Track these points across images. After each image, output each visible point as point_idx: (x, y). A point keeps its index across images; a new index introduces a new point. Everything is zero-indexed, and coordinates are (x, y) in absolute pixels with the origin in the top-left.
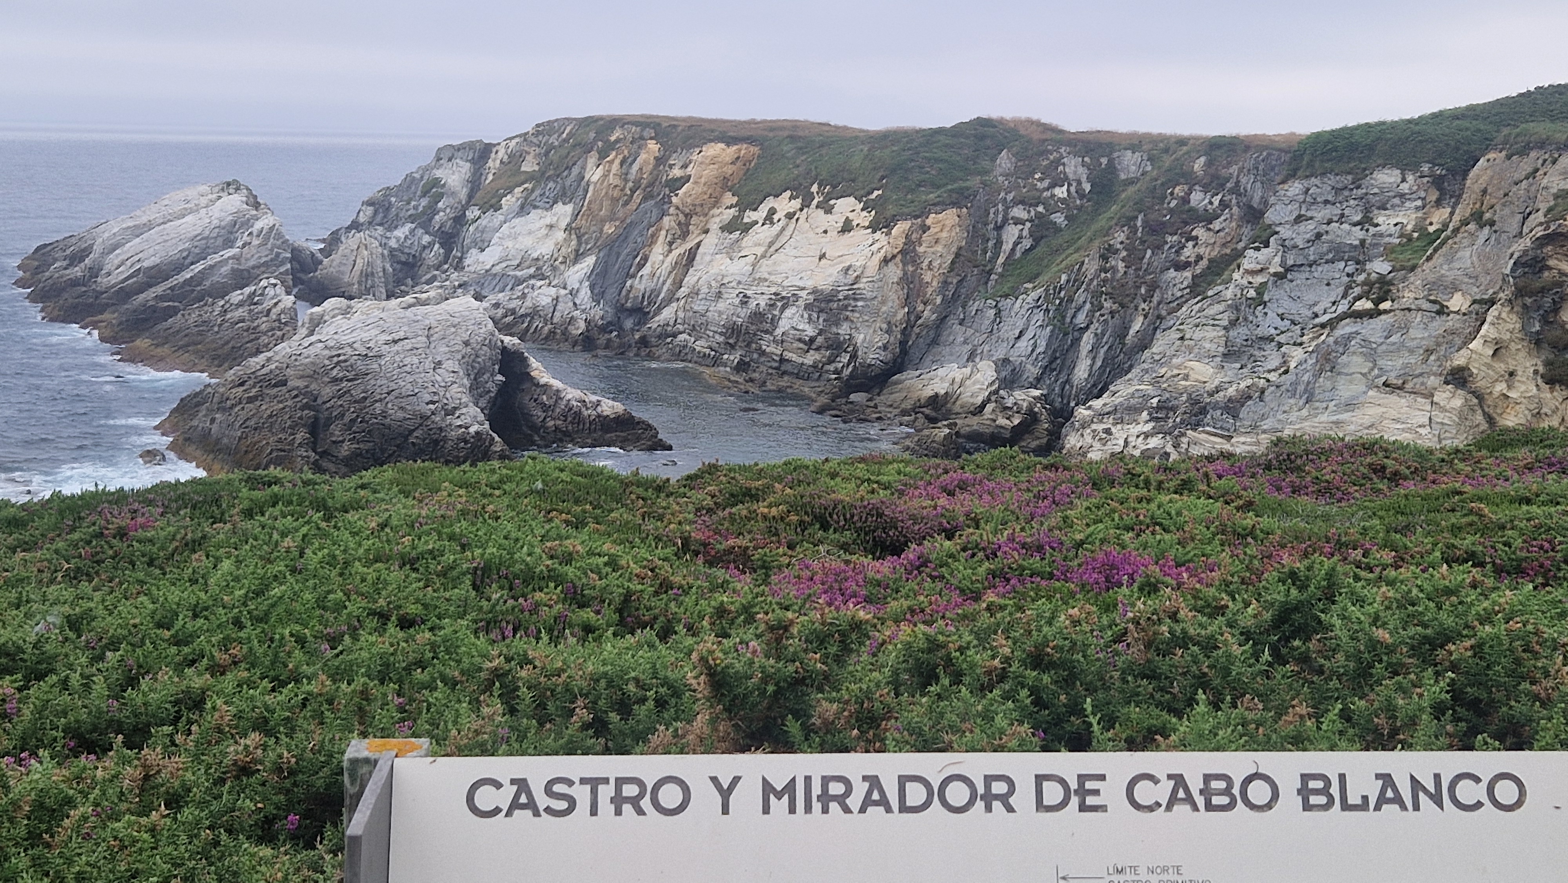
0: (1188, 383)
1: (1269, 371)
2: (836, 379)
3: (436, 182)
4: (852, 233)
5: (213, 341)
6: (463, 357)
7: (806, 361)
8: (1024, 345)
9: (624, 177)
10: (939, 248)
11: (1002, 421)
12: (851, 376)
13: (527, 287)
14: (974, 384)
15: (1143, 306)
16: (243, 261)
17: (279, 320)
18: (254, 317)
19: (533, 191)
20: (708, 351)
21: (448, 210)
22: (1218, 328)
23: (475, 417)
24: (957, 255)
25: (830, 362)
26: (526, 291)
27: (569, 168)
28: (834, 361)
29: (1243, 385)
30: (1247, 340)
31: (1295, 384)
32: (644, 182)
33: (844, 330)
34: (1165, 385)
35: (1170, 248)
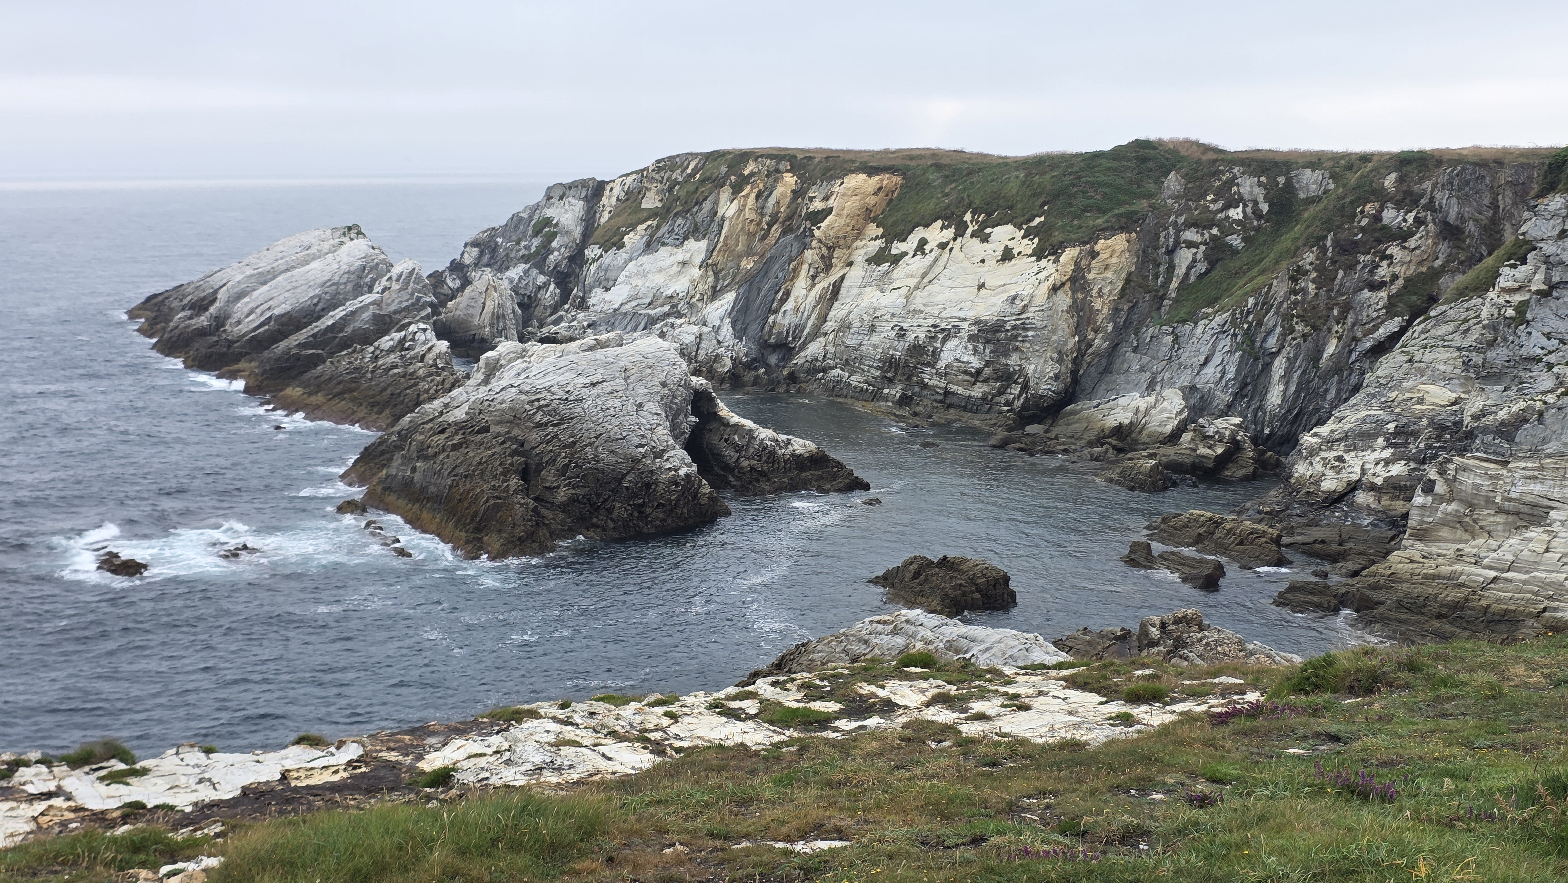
0: (1424, 407)
1: (1544, 393)
2: (1008, 411)
3: (548, 222)
4: (1013, 261)
5: (369, 388)
6: (662, 399)
7: (973, 394)
8: (1210, 371)
9: (761, 213)
10: (1109, 274)
11: (1203, 450)
12: (1024, 407)
13: (666, 325)
14: (1161, 412)
15: (1336, 328)
16: (384, 306)
17: (436, 365)
18: (407, 363)
19: (658, 227)
20: (865, 386)
21: (563, 250)
22: (1451, 350)
23: (683, 459)
24: (1128, 281)
25: (1001, 392)
26: (665, 330)
27: (699, 203)
28: (1003, 393)
29: (1515, 408)
30: (1508, 361)
32: (782, 216)
33: (1013, 360)
34: (1398, 410)
35: (1364, 267)
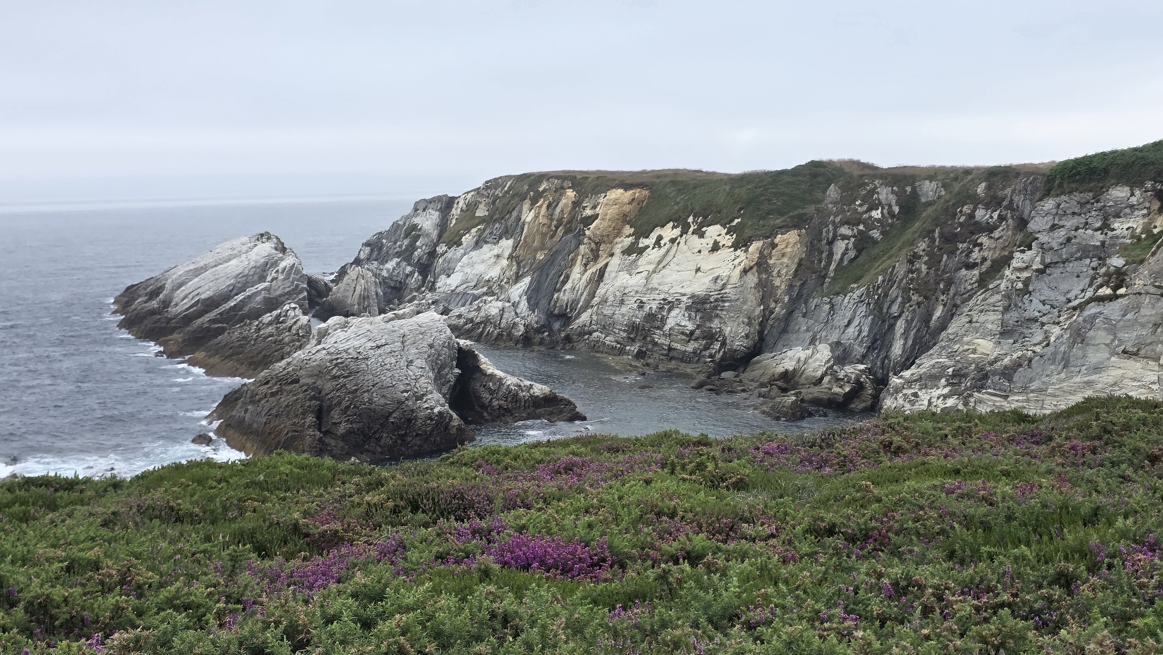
0: (976, 356)
1: (1035, 345)
2: (710, 362)
3: (414, 227)
4: (719, 252)
5: (250, 351)
6: (429, 357)
7: (688, 349)
8: (852, 331)
9: (550, 217)
10: (785, 260)
11: (836, 389)
12: (723, 359)
13: (481, 302)
14: (815, 361)
15: (942, 297)
16: (272, 292)
17: (298, 334)
18: (280, 332)
19: (484, 230)
20: (614, 344)
21: (424, 247)
22: (998, 313)
23: (438, 401)
24: (800, 265)
25: (706, 348)
26: (480, 305)
27: (510, 212)
28: (708, 348)
29: (1015, 356)
30: (1017, 322)
31: (1055, 354)
32: (565, 220)
33: (715, 324)
34: (958, 358)
35: (962, 252)
